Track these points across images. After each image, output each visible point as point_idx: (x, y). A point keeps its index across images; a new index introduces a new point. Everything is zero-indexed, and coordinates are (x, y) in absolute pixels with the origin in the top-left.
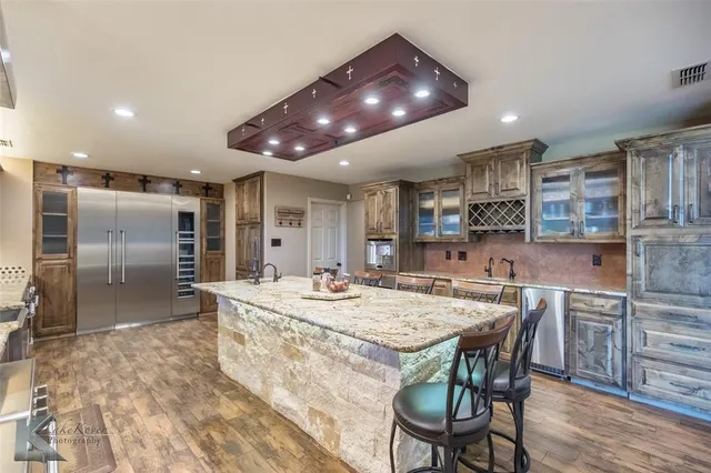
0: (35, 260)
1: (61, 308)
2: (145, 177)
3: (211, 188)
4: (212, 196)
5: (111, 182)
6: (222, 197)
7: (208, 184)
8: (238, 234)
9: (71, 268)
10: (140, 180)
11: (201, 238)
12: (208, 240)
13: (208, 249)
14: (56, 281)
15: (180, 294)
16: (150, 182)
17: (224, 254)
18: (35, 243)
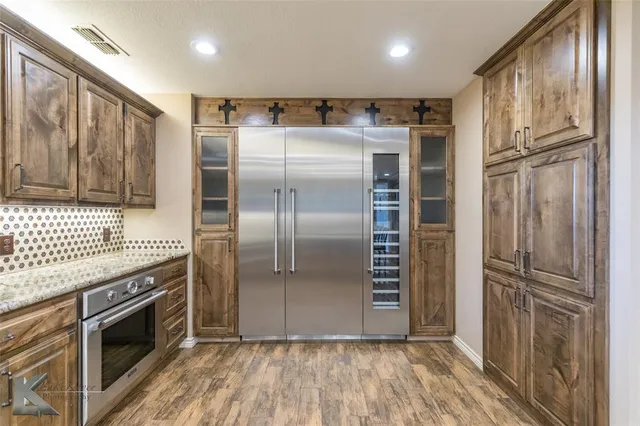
0: (195, 232)
1: (221, 301)
2: (325, 101)
3: (429, 109)
4: (429, 121)
5: (280, 116)
6: (449, 122)
7: (422, 101)
8: (488, 188)
9: (232, 243)
10: (317, 109)
11: (411, 200)
12: (423, 204)
13: (423, 220)
14: (215, 263)
15: (377, 297)
16: (331, 109)
17: (452, 231)
18: (194, 209)
